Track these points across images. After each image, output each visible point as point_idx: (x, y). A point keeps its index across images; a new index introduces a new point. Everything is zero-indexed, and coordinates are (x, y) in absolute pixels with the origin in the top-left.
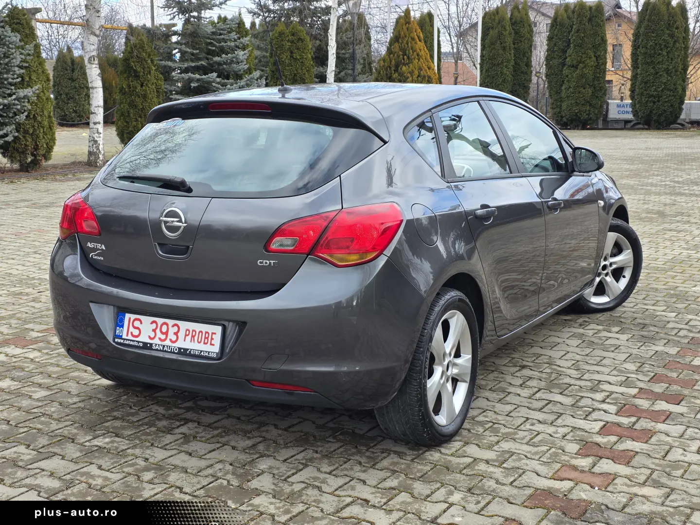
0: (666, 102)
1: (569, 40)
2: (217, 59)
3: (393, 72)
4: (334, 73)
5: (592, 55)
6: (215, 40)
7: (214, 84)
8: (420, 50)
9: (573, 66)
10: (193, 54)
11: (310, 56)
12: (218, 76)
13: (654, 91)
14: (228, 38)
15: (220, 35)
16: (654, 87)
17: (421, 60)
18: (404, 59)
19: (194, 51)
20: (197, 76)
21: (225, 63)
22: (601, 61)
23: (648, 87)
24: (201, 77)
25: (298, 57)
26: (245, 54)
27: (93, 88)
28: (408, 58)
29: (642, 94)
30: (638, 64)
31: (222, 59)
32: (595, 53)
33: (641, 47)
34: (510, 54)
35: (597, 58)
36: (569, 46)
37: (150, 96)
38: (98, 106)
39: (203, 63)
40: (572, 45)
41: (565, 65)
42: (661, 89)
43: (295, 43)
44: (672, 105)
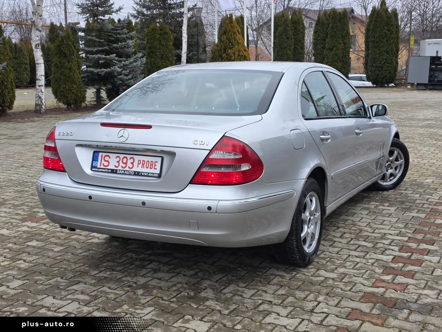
0: (386, 70)
1: (327, 33)
2: (115, 45)
3: (223, 53)
4: (186, 54)
5: (341, 42)
6: (114, 33)
7: (114, 61)
8: (239, 39)
9: (330, 49)
10: (99, 42)
11: (171, 43)
12: (116, 56)
13: (379, 64)
14: (121, 32)
15: (117, 30)
16: (379, 62)
17: (239, 45)
18: (229, 45)
19: (101, 41)
20: (104, 56)
21: (120, 48)
22: (347, 46)
23: (376, 61)
24: (106, 57)
25: (165, 44)
26: (133, 42)
27: (38, 64)
28: (232, 44)
29: (372, 66)
30: (369, 47)
31: (118, 45)
32: (343, 41)
33: (371, 38)
34: (292, 42)
35: (344, 44)
36: (327, 36)
37: (74, 69)
38: (42, 75)
39: (106, 48)
40: (329, 36)
41: (325, 48)
42: (383, 62)
43: (162, 35)
44: (390, 72)
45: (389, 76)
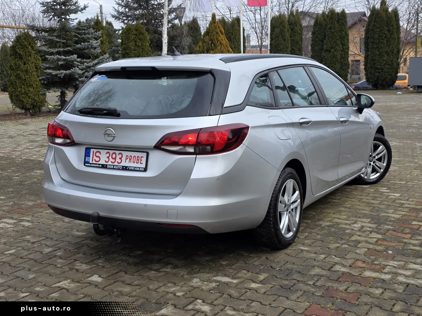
0: (386, 72)
1: (325, 34)
2: (79, 46)
5: (340, 43)
6: (78, 34)
7: (75, 62)
8: (222, 40)
9: (328, 51)
10: (63, 43)
11: (148, 44)
12: (78, 58)
13: (379, 65)
14: (87, 32)
15: (83, 29)
16: (379, 63)
17: (222, 46)
19: (63, 41)
20: (63, 57)
21: (84, 49)
22: (345, 47)
23: (375, 63)
24: (66, 58)
25: (140, 45)
26: (97, 42)
28: (215, 45)
29: (372, 67)
30: (368, 49)
31: (81, 46)
32: (341, 42)
33: (370, 38)
34: (288, 43)
35: (343, 45)
36: (325, 37)
37: (30, 71)
39: (69, 48)
40: (327, 37)
41: (322, 49)
42: (383, 64)
43: (138, 36)
44: (390, 74)
45: (390, 78)
